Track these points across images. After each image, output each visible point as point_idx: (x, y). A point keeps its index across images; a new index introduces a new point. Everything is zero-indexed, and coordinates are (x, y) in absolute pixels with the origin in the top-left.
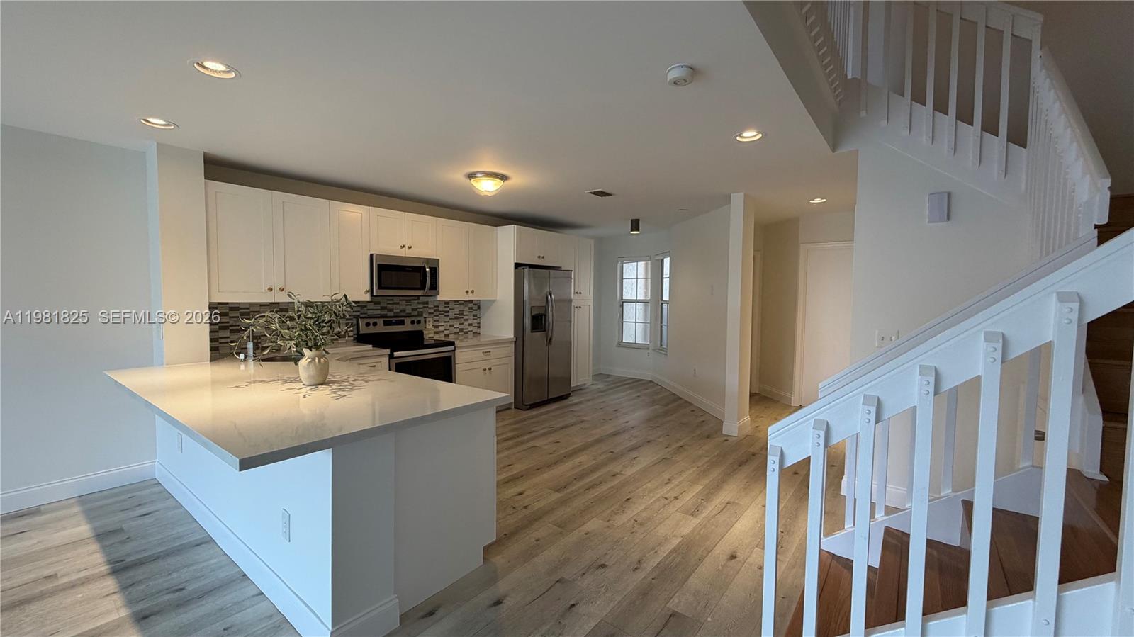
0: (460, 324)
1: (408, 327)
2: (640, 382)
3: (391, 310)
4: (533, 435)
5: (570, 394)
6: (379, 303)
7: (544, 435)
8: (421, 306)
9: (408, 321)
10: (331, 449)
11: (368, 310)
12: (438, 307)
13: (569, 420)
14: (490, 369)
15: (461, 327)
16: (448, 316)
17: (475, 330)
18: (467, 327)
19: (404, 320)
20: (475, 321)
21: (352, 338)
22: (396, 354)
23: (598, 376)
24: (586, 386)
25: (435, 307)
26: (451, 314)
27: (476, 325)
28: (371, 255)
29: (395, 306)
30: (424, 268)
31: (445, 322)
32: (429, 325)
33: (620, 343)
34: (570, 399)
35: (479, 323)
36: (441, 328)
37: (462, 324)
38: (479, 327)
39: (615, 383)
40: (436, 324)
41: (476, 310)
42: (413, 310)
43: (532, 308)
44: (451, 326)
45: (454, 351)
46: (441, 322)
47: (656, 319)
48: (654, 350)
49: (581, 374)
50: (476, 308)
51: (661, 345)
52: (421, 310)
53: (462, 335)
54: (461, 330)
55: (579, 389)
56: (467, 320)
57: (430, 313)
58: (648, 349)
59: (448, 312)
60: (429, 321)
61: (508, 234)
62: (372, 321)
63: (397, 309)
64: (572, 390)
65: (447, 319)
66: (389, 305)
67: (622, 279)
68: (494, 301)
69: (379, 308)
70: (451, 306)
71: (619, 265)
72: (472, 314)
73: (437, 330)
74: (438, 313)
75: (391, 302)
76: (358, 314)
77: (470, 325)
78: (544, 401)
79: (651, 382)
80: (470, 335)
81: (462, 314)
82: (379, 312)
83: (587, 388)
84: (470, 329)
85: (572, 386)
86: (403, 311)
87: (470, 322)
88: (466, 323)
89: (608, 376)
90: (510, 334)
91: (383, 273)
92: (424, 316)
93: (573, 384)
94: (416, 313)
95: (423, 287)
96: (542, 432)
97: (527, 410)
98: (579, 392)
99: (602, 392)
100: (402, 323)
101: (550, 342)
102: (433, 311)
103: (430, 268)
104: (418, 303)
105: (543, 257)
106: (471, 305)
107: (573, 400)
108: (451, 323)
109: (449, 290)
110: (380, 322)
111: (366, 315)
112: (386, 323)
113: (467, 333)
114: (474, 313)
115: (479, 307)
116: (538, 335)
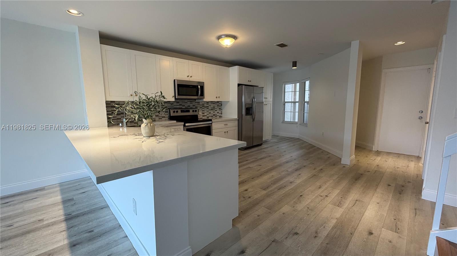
0: (213, 112)
1: (191, 113)
2: (293, 139)
3: (184, 106)
4: (249, 161)
5: (262, 144)
6: (178, 102)
7: (253, 162)
8: (197, 104)
9: (191, 110)
10: (152, 171)
11: (174, 105)
12: (204, 104)
13: (263, 156)
14: (227, 132)
15: (214, 113)
16: (208, 108)
17: (220, 115)
18: (216, 114)
19: (189, 110)
20: (220, 111)
21: (168, 118)
22: (187, 124)
23: (274, 136)
24: (269, 140)
25: (202, 104)
26: (210, 108)
27: (220, 113)
28: (174, 80)
29: (186, 104)
30: (198, 86)
31: (207, 111)
32: (200, 112)
33: (284, 122)
34: (263, 146)
35: (222, 112)
36: (205, 114)
37: (214, 112)
38: (222, 114)
39: (282, 139)
40: (203, 112)
41: (220, 106)
42: (193, 106)
43: (246, 104)
44: (210, 113)
45: (212, 123)
46: (206, 111)
47: (301, 110)
48: (300, 124)
49: (267, 135)
50: (220, 105)
51: (304, 122)
52: (197, 106)
53: (214, 117)
54: (214, 115)
55: (266, 142)
56: (216, 110)
57: (200, 107)
58: (297, 124)
59: (208, 107)
60: (200, 111)
61: (235, 70)
62: (176, 110)
63: (186, 105)
64: (263, 141)
65: (208, 110)
66: (183, 104)
67: (285, 92)
68: (229, 101)
69: (179, 105)
70: (210, 104)
71: (283, 86)
72: (218, 108)
73: (204, 115)
74: (203, 107)
75: (184, 102)
76: (170, 107)
77: (218, 113)
78: (251, 147)
79: (298, 139)
80: (218, 117)
81: (214, 108)
82: (178, 107)
83: (269, 141)
84: (218, 114)
85: (263, 140)
86: (189, 106)
87: (218, 111)
88: (216, 112)
89: (278, 136)
90: (236, 117)
91: (180, 88)
92: (198, 108)
93: (264, 140)
94: (194, 107)
95: (197, 95)
96: (252, 160)
97: (243, 150)
98: (266, 143)
99: (277, 143)
100: (189, 111)
101: (254, 120)
102: (202, 106)
103: (200, 86)
104: (195, 103)
105: (250, 81)
106: (218, 104)
107: (264, 146)
108: (209, 112)
109: (209, 96)
110: (179, 111)
111: (173, 108)
112: (182, 111)
113: (216, 116)
114: (220, 107)
115: (221, 105)
116: (249, 117)
